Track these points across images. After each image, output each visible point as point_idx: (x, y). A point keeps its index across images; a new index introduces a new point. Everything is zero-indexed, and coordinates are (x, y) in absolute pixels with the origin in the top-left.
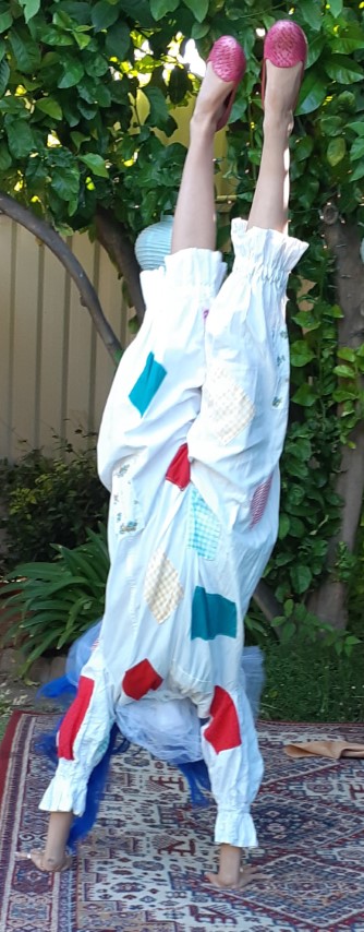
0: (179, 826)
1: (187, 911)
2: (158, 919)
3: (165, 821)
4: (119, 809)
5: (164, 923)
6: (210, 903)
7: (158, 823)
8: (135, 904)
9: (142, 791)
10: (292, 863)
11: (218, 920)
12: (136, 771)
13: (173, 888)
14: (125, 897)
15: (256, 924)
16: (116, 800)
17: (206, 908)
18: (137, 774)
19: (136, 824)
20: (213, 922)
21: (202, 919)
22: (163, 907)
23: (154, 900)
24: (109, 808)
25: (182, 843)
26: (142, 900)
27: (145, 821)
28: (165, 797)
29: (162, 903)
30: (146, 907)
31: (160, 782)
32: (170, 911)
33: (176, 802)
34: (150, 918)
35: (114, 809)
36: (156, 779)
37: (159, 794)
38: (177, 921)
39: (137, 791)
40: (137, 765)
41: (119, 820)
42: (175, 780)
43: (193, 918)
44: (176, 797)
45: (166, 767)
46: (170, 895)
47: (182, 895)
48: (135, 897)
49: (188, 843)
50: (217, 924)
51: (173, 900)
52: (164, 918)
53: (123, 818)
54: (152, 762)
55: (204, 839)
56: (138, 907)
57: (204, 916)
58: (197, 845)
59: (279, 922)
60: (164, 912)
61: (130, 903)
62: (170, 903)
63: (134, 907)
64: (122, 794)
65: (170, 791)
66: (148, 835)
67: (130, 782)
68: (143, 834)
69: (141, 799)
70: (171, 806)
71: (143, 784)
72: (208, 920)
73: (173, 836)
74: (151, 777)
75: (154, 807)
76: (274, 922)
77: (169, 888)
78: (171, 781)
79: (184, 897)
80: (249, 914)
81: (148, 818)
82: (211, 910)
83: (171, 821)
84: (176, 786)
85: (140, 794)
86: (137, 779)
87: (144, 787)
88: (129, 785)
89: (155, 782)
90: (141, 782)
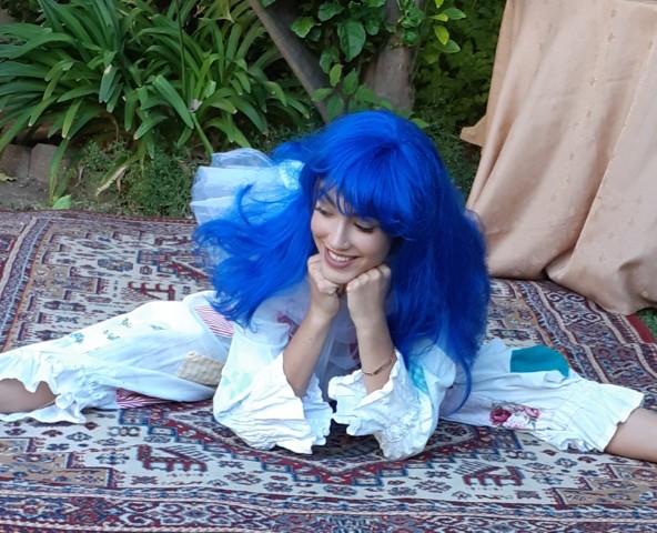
1: (133, 453)
2: (86, 464)
4: (74, 320)
5: (93, 470)
6: (172, 443)
8: (58, 443)
9: (116, 300)
11: (178, 466)
12: (111, 275)
13: (121, 421)
14: (44, 433)
15: (236, 470)
16: (75, 310)
17: (166, 450)
18: (112, 280)
20: (169, 469)
21: (153, 465)
22: (99, 447)
23: (87, 437)
24: (60, 319)
26: (71, 437)
29: (99, 442)
30: (74, 447)
31: (142, 290)
32: (108, 454)
34: (74, 462)
35: (67, 319)
36: (137, 285)
38: (115, 467)
39: (108, 300)
40: (115, 268)
42: (164, 287)
43: (140, 464)
45: (155, 272)
46: (115, 431)
47: (133, 432)
48: (60, 433)
50: (176, 472)
51: (118, 438)
52: (96, 463)
54: (137, 267)
56: (62, 447)
57: (157, 460)
59: (272, 467)
60: (98, 454)
61: (50, 441)
62: (110, 442)
63: (53, 447)
64: (85, 303)
67: (99, 289)
71: (117, 292)
72: (164, 465)
74: (130, 284)
76: (264, 467)
77: (114, 422)
78: (158, 289)
79: (136, 435)
80: (228, 457)
82: (171, 452)
84: (164, 295)
85: (111, 303)
86: (111, 285)
87: (120, 296)
88: (97, 293)
89: (136, 289)
90: (116, 288)
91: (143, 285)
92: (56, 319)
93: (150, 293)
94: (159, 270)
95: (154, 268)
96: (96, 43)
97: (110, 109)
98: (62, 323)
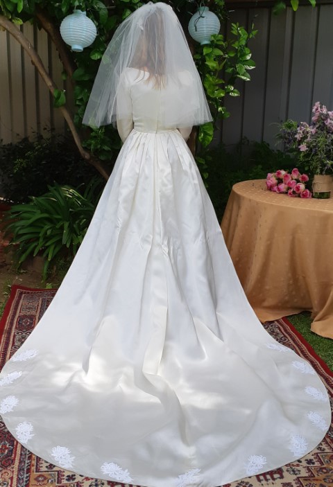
96: (59, 214)
97: (68, 246)
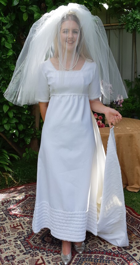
0: (33, 251)
3: (27, 249)
4: (9, 249)
7: (25, 251)
9: (11, 233)
10: (80, 258)
12: (4, 223)
16: (5, 243)
18: (5, 225)
19: (18, 255)
24: (6, 250)
25: (38, 260)
27: (21, 252)
28: (19, 234)
31: (14, 227)
33: (24, 235)
36: (12, 226)
37: (16, 233)
39: (9, 234)
40: (3, 221)
41: (12, 255)
42: (19, 224)
44: (23, 232)
45: (12, 219)
49: (40, 258)
53: (13, 254)
54: (7, 218)
55: (44, 254)
58: (44, 258)
64: (5, 238)
65: (19, 230)
66: (26, 260)
67: (5, 230)
68: (24, 261)
69: (12, 239)
70: (23, 238)
71: (9, 230)
73: (34, 258)
74: (10, 226)
75: (19, 242)
78: (18, 226)
81: (21, 250)
83: (29, 248)
84: (20, 227)
85: (11, 236)
86: (6, 228)
87: (10, 231)
88: (5, 232)
89: (13, 227)
90: (8, 229)
91: (13, 225)
92: (4, 250)
93: (17, 228)
94: (13, 218)
95: (11, 217)
98: (7, 251)
